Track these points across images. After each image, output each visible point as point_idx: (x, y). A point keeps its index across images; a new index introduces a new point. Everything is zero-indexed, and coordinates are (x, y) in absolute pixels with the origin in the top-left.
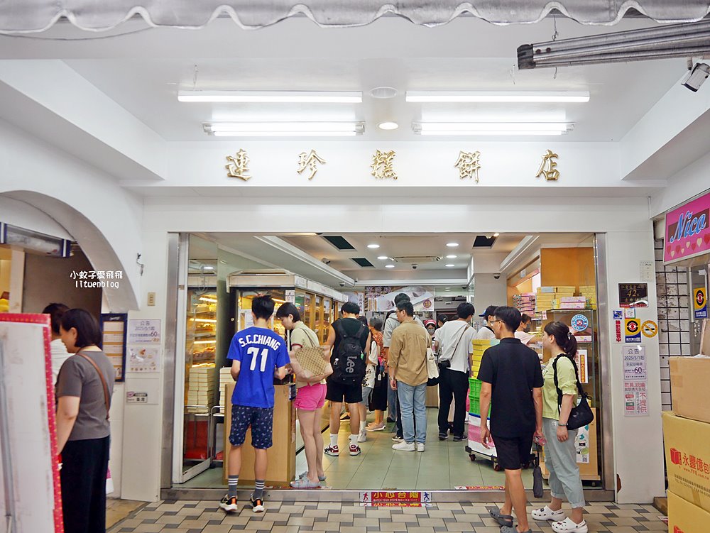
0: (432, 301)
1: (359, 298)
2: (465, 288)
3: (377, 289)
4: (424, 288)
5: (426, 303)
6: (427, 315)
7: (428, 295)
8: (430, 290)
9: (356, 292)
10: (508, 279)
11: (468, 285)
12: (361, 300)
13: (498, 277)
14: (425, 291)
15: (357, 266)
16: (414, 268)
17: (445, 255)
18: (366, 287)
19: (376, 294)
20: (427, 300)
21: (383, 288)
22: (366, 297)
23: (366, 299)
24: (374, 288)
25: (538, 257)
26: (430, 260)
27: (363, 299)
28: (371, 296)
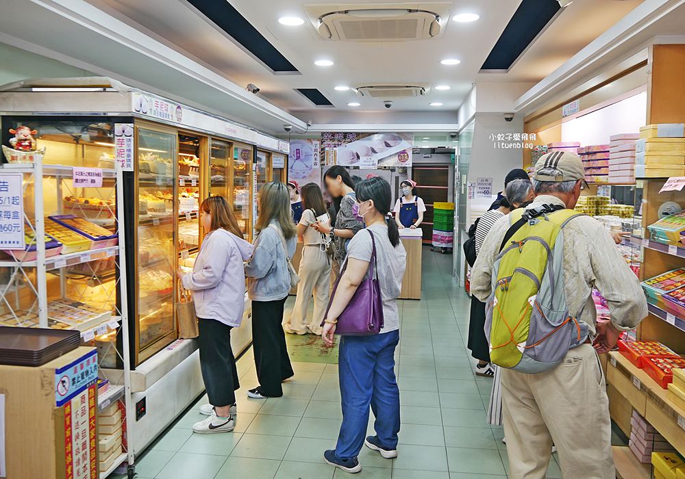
0: (410, 153)
1: (313, 148)
2: (455, 136)
3: (337, 137)
4: (399, 136)
5: (402, 155)
6: (401, 171)
7: (404, 145)
8: (406, 139)
9: (310, 140)
10: (526, 123)
11: (458, 133)
12: (316, 150)
13: (512, 119)
14: (401, 140)
15: (308, 104)
16: (388, 106)
17: (433, 85)
18: (323, 134)
19: (336, 142)
20: (404, 152)
21: (345, 135)
22: (323, 146)
23: (322, 149)
24: (333, 134)
25: (645, 63)
26: (410, 93)
27: (319, 150)
28: (329, 145)
